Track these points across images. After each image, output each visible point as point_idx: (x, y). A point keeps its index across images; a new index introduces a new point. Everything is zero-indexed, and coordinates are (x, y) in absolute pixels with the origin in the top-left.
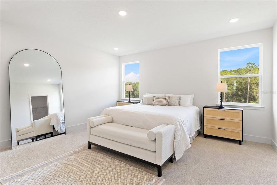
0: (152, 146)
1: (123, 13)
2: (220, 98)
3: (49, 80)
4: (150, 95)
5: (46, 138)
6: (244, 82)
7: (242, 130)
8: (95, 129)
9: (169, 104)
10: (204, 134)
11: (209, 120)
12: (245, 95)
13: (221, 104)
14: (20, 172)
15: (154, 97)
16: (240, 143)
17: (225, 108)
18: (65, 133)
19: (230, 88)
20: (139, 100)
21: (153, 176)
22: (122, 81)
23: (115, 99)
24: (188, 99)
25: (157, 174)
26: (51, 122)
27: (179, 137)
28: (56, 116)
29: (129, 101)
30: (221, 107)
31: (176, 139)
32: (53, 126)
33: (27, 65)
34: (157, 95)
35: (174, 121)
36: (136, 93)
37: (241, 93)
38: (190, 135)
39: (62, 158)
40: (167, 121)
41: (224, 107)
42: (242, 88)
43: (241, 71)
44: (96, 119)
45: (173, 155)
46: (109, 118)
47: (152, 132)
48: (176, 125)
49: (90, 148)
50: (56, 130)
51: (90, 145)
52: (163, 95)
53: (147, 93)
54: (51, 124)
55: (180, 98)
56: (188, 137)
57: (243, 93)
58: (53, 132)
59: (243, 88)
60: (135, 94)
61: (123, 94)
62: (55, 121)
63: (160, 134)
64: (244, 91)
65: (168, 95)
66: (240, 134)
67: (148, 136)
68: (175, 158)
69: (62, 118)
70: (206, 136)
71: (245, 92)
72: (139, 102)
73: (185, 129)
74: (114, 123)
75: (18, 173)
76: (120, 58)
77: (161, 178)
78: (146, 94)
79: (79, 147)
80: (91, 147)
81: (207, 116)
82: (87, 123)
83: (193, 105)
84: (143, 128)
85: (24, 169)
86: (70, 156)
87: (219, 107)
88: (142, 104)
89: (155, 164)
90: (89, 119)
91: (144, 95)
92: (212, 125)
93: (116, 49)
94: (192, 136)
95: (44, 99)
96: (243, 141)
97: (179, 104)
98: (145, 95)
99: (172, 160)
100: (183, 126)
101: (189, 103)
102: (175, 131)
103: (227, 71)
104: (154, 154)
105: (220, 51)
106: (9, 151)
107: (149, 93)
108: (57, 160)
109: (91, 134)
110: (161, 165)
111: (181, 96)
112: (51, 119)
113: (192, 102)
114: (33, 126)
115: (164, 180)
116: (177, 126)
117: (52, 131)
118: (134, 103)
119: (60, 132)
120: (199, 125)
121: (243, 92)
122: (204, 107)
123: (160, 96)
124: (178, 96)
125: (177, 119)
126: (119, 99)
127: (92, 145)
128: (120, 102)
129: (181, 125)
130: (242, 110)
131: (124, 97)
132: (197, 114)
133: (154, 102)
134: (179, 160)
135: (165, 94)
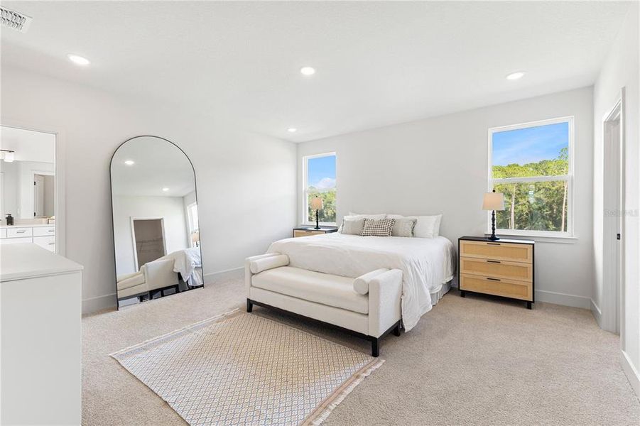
0: (361, 305)
1: (308, 71)
2: (490, 222)
3: (165, 189)
4: (357, 217)
5: (163, 296)
6: (554, 188)
7: (532, 281)
8: (259, 276)
9: (393, 234)
10: (461, 289)
11: (470, 264)
12: (557, 216)
13: (494, 232)
14: (142, 345)
15: (365, 220)
16: (529, 305)
17: (500, 240)
18: (202, 286)
19: (525, 202)
20: (335, 225)
21: (364, 356)
22: (303, 189)
23: (290, 225)
24: (429, 224)
25: (371, 353)
26: (175, 266)
27: (411, 290)
28: (183, 255)
29: (317, 227)
30: (493, 238)
31: (405, 294)
32: (179, 274)
33: (129, 163)
34: (370, 217)
35: (402, 262)
36: (327, 213)
37: (548, 213)
38: (431, 289)
39: (205, 326)
40: (388, 263)
41: (498, 239)
42: (550, 200)
43: (549, 165)
44: (260, 260)
45: (400, 322)
46: (284, 259)
47: (363, 281)
48: (405, 270)
49: (250, 310)
50: (185, 281)
51: (251, 306)
52: (382, 217)
53: (350, 213)
54: (175, 270)
55: (415, 223)
56: (428, 293)
57: (553, 212)
58: (178, 285)
59: (554, 201)
60: (325, 215)
61: (305, 215)
62: (183, 263)
63: (376, 284)
64: (555, 206)
65: (390, 217)
66: (529, 288)
67: (355, 288)
68: (403, 329)
69: (195, 260)
70: (464, 294)
71: (557, 210)
72: (336, 231)
73: (423, 278)
74: (292, 266)
75: (138, 346)
76: (298, 147)
77: (377, 358)
78: (348, 215)
79: (232, 309)
80: (253, 309)
81: (466, 255)
82: (244, 268)
83: (440, 235)
84: (345, 276)
85: (147, 341)
86: (218, 322)
87: (489, 238)
88: (342, 233)
89: (367, 335)
90: (248, 260)
91: (345, 217)
92: (475, 273)
93: (292, 130)
94: (436, 292)
95: (156, 225)
96: (533, 302)
97: (413, 233)
98: (348, 217)
99: (397, 330)
100: (418, 271)
101: (431, 232)
102: (403, 281)
103: (517, 165)
104: (365, 318)
105: (491, 131)
106: (114, 313)
107: (354, 212)
108: (197, 328)
109: (252, 286)
110: (377, 337)
111: (415, 218)
112: (174, 260)
113: (437, 230)
114: (144, 273)
115: (384, 361)
116: (407, 271)
117: (178, 283)
118: (326, 232)
119: (191, 284)
120: (450, 272)
121: (551, 209)
122: (459, 239)
123: (377, 217)
124: (409, 218)
125: (408, 260)
126: (297, 225)
127: (254, 306)
128: (299, 231)
129: (415, 270)
130: (533, 244)
131: (305, 221)
132: (447, 252)
133: (364, 229)
134: (410, 331)
135: (385, 215)
